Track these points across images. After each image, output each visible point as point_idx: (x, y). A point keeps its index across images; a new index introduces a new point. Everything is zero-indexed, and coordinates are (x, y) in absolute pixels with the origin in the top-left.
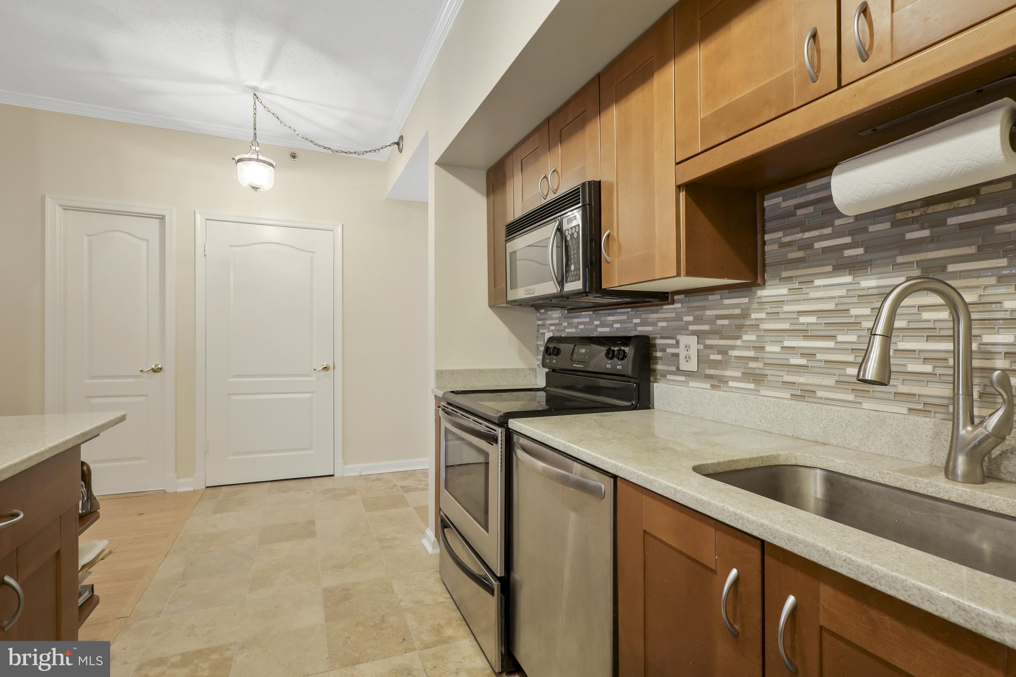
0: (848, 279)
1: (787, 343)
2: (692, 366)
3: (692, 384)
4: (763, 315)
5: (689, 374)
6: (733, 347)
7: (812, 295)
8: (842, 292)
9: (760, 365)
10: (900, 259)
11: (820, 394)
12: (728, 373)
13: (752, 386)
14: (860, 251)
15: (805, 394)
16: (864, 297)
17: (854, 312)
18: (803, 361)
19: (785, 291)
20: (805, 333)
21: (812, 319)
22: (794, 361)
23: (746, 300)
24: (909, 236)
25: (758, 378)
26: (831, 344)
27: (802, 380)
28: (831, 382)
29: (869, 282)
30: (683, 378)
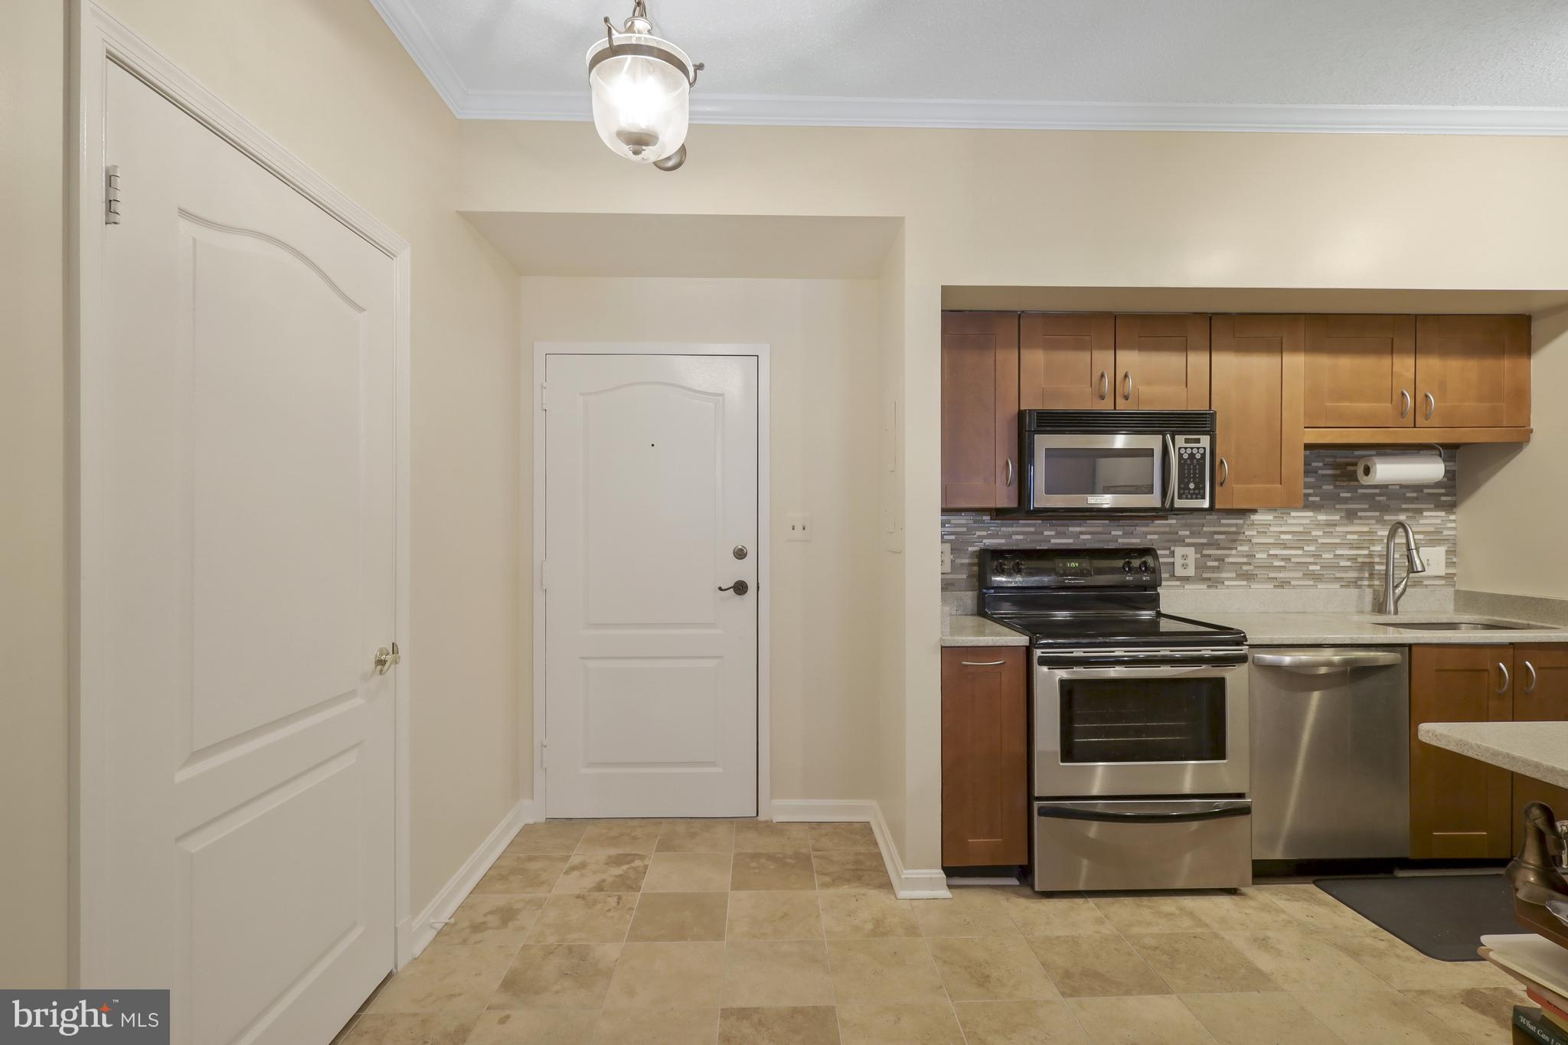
0: (1311, 514)
1: (1271, 552)
2: (1191, 571)
3: (1187, 587)
4: (1255, 533)
5: (1186, 579)
6: (1228, 556)
7: (1290, 521)
8: (1307, 521)
9: (1251, 567)
10: (1337, 506)
11: (1293, 583)
12: (1224, 575)
13: (1245, 583)
14: (1318, 499)
15: (1283, 584)
16: (1318, 525)
17: (1314, 533)
18: (1282, 564)
19: (1270, 517)
20: (1284, 546)
21: (1289, 537)
22: (1277, 563)
23: (1241, 521)
24: (1342, 495)
25: (1249, 577)
26: (1300, 552)
27: (1281, 575)
28: (1300, 575)
29: (1322, 517)
30: (1178, 583)
